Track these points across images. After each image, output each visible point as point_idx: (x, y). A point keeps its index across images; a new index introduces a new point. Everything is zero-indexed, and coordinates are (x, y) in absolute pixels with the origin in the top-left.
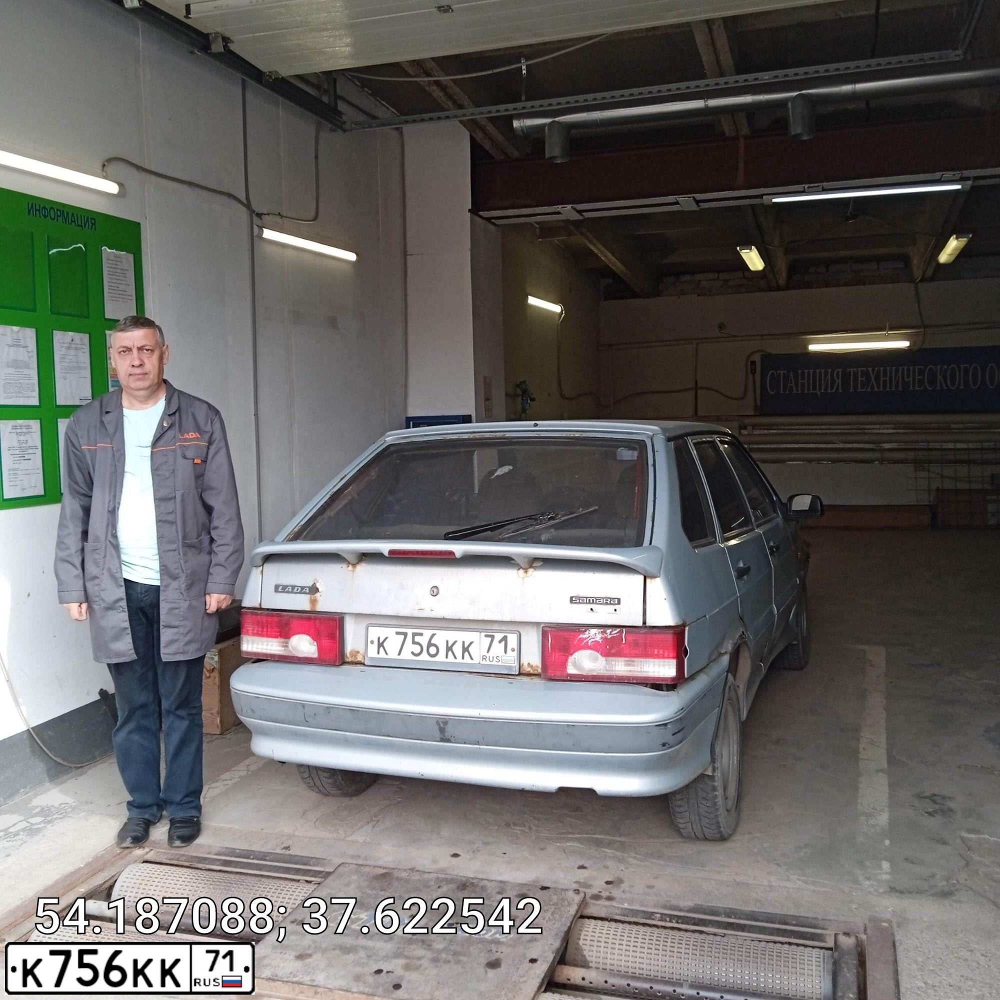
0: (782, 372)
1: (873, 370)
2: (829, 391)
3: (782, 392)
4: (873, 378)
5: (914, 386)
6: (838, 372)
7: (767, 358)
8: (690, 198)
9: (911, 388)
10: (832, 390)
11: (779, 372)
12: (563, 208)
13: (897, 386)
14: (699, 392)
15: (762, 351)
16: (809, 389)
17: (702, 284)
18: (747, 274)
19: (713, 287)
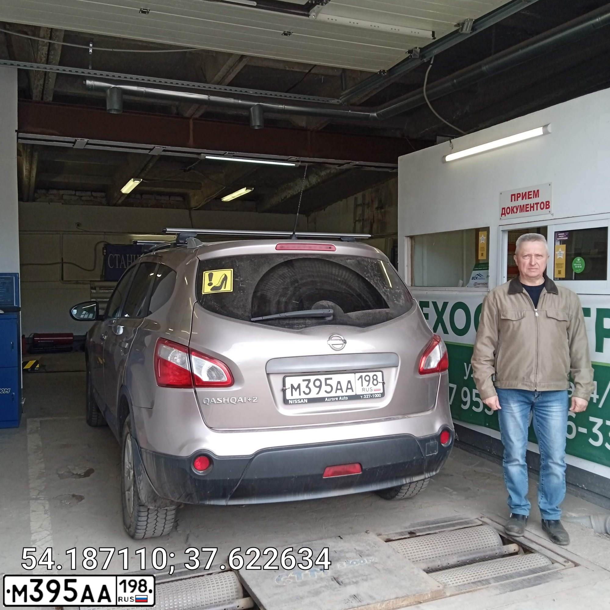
0: (117, 255)
3: (117, 267)
7: (108, 247)
8: (164, 147)
11: (115, 255)
12: (81, 140)
14: (65, 265)
15: (106, 242)
17: (65, 197)
18: (94, 194)
19: (71, 199)
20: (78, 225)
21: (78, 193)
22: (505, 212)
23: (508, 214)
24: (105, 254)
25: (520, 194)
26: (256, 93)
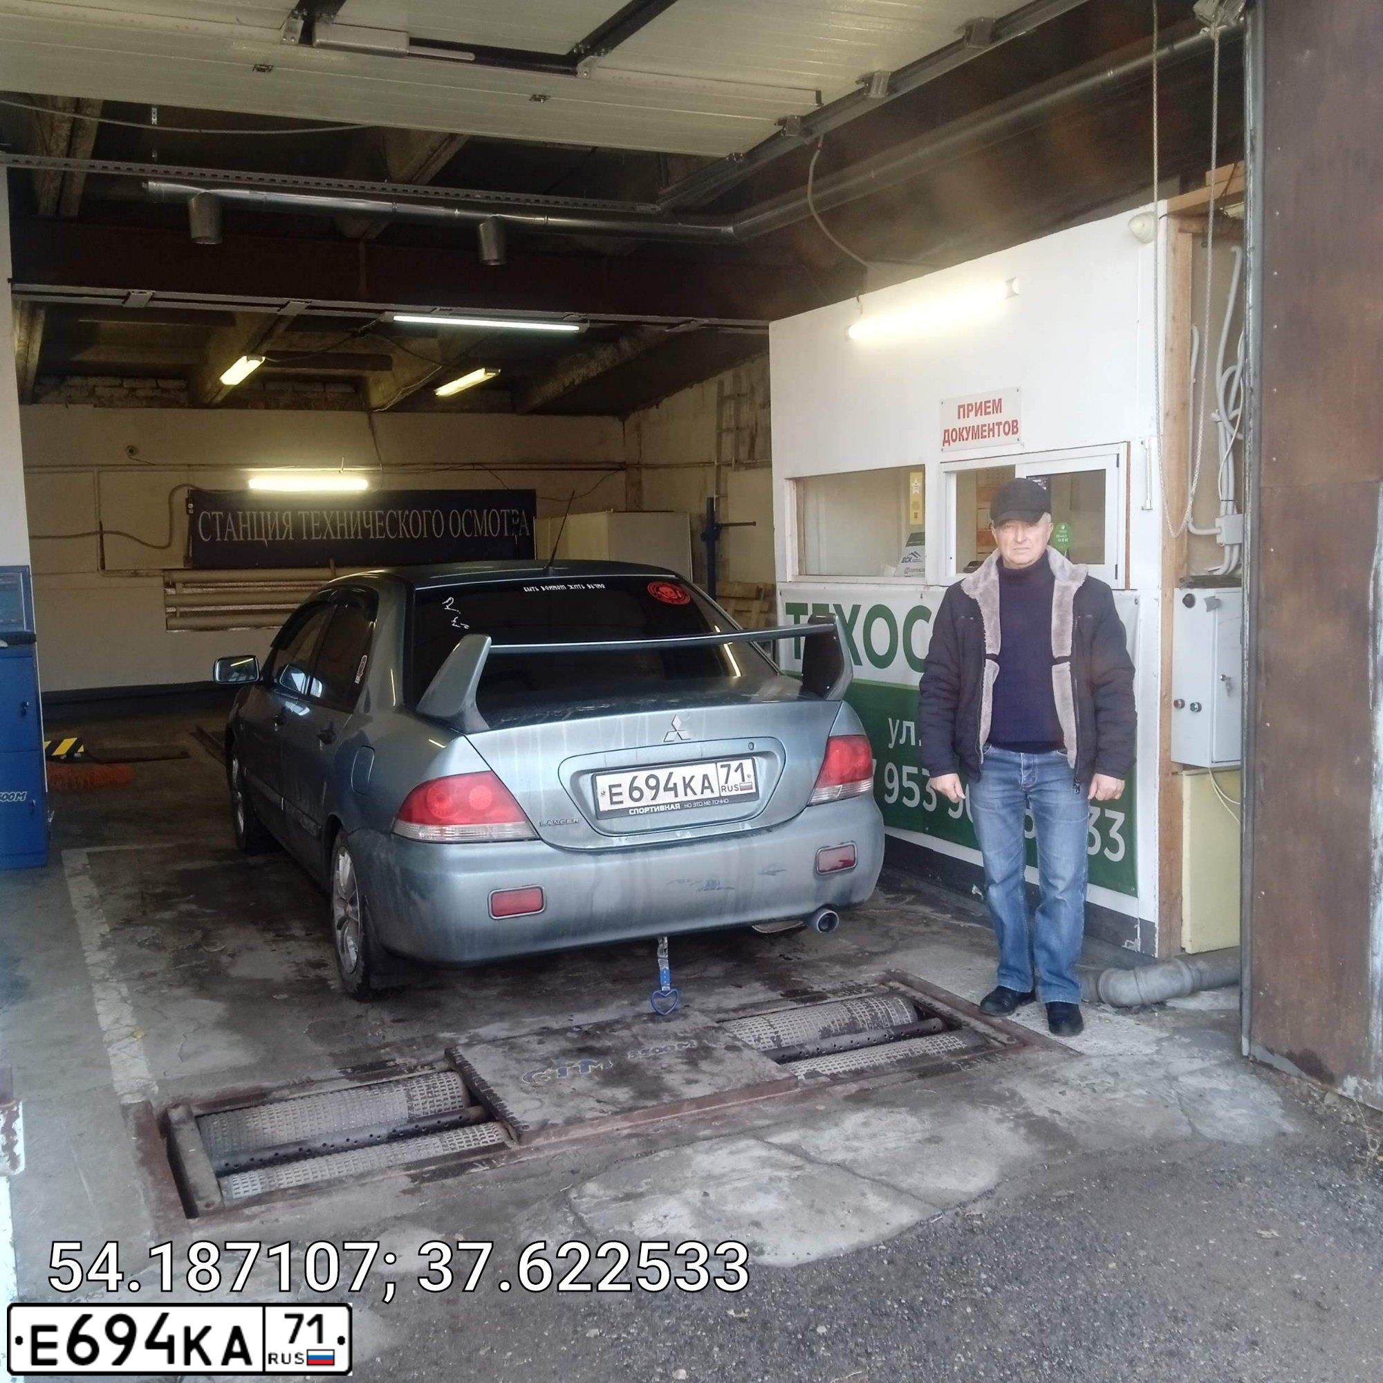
0: (217, 513)
1: (328, 515)
2: (278, 538)
3: (218, 539)
4: (328, 523)
5: (375, 534)
6: (287, 516)
7: (197, 496)
8: (307, 302)
9: (372, 537)
10: (281, 537)
11: (213, 513)
12: (139, 292)
13: (356, 534)
14: (105, 536)
15: (192, 486)
16: (253, 537)
17: (99, 391)
18: (162, 383)
19: (112, 396)
20: (132, 451)
21: (127, 383)
22: (950, 437)
23: (954, 441)
24: (191, 512)
25: (971, 405)
26: (488, 197)
